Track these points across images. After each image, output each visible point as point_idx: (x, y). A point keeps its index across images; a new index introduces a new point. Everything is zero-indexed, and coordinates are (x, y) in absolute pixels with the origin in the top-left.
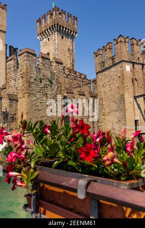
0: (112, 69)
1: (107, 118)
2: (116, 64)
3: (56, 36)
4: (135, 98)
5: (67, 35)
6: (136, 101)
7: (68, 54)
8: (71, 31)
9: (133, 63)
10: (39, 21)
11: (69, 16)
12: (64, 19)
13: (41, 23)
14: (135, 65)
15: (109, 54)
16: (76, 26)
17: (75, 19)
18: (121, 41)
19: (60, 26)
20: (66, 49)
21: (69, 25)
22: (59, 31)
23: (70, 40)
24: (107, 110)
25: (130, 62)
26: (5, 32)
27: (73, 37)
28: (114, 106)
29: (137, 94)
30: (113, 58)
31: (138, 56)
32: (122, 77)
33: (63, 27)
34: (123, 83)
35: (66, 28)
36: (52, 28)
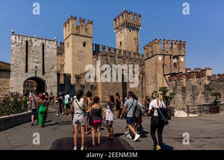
0: (152, 58)
1: (149, 87)
2: (153, 56)
3: (125, 30)
4: (164, 76)
5: (134, 29)
6: (165, 78)
7: (134, 42)
8: (136, 25)
9: (164, 55)
10: (115, 20)
11: (135, 15)
12: (131, 18)
13: (116, 22)
14: (165, 56)
15: (150, 49)
16: (140, 21)
17: (140, 16)
18: (156, 43)
19: (128, 23)
20: (133, 38)
21: (135, 22)
22: (128, 27)
23: (136, 32)
24: (149, 83)
25: (162, 55)
26: (92, 38)
27: (138, 29)
28: (152, 80)
29: (166, 74)
30: (152, 52)
31: (167, 50)
32: (156, 64)
33: (130, 24)
34: (156, 67)
35: (132, 24)
36: (123, 25)
